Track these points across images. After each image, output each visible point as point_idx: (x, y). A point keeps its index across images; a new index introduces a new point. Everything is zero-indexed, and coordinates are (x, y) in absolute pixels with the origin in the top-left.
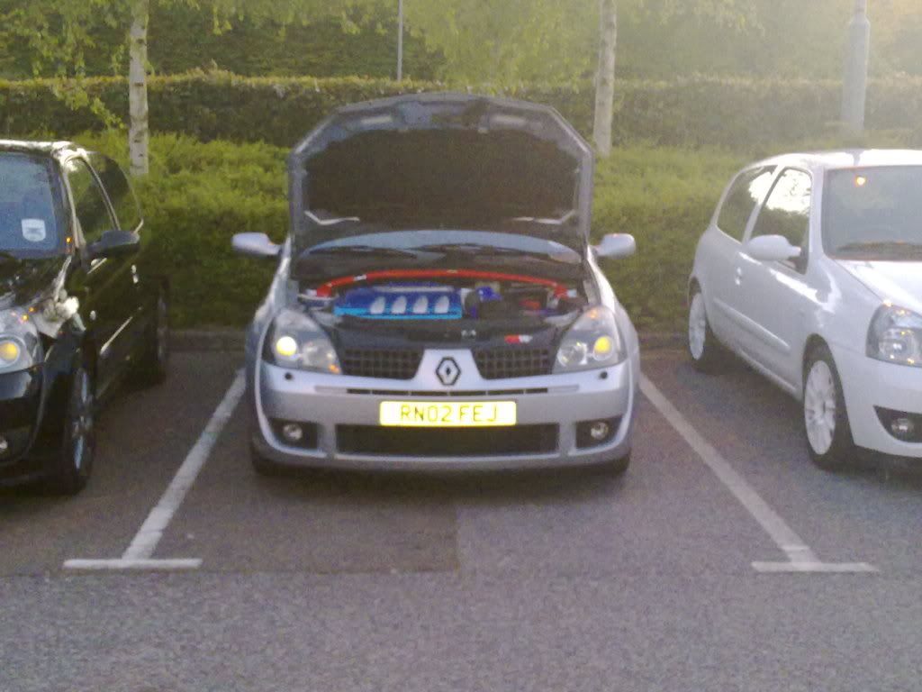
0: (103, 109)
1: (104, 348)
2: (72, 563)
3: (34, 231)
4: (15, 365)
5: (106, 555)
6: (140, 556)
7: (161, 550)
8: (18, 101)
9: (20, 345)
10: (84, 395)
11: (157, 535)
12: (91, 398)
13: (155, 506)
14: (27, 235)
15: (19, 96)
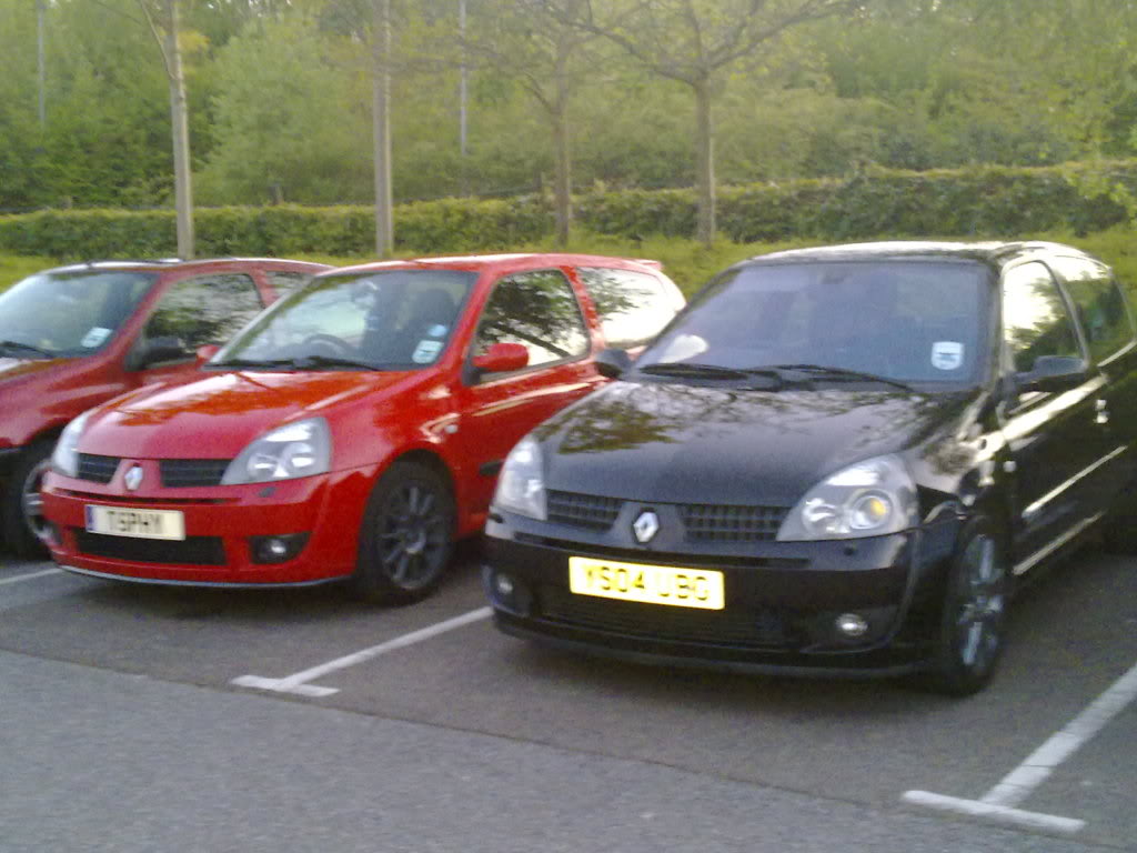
0: (1126, 195)
1: (1034, 507)
2: (916, 795)
3: (947, 356)
4: (882, 527)
5: (962, 794)
6: (1007, 801)
7: (1034, 799)
8: (1040, 191)
9: (890, 503)
10: (986, 570)
11: (1043, 773)
12: (1000, 572)
13: (1059, 730)
14: (937, 362)
15: (1043, 186)
